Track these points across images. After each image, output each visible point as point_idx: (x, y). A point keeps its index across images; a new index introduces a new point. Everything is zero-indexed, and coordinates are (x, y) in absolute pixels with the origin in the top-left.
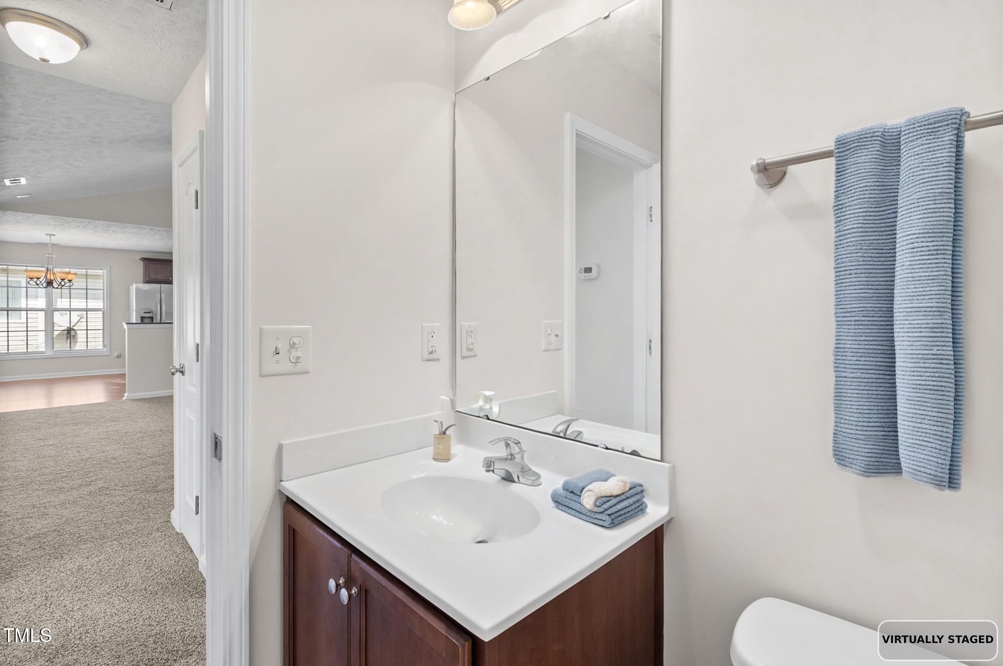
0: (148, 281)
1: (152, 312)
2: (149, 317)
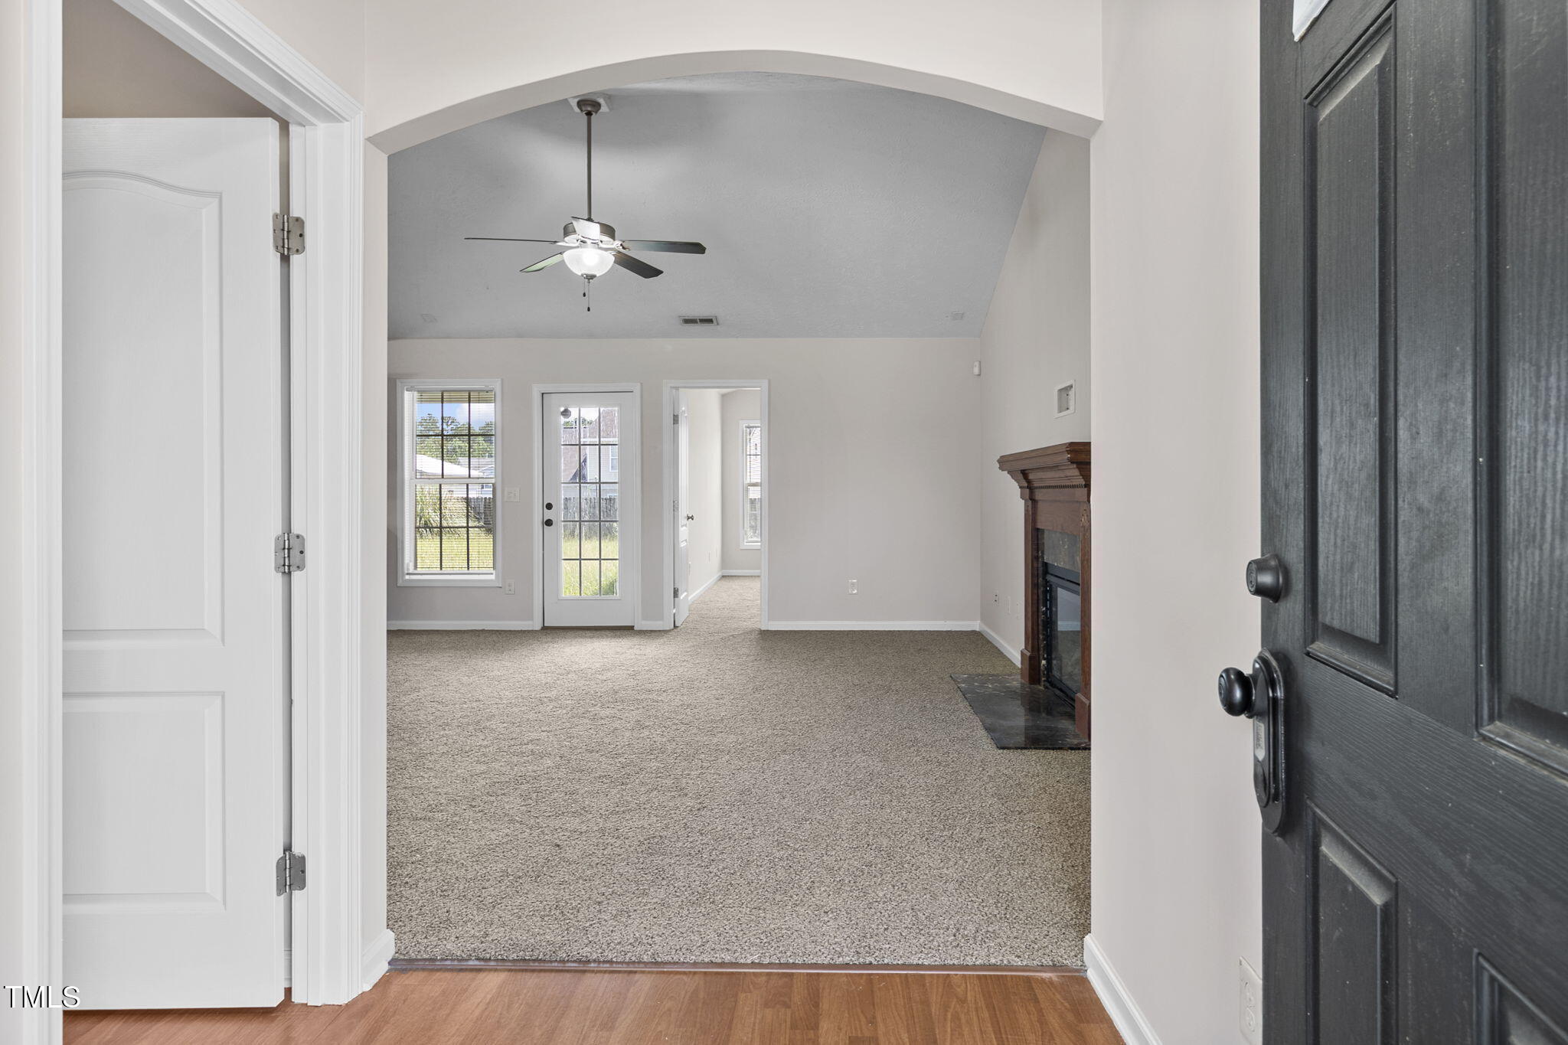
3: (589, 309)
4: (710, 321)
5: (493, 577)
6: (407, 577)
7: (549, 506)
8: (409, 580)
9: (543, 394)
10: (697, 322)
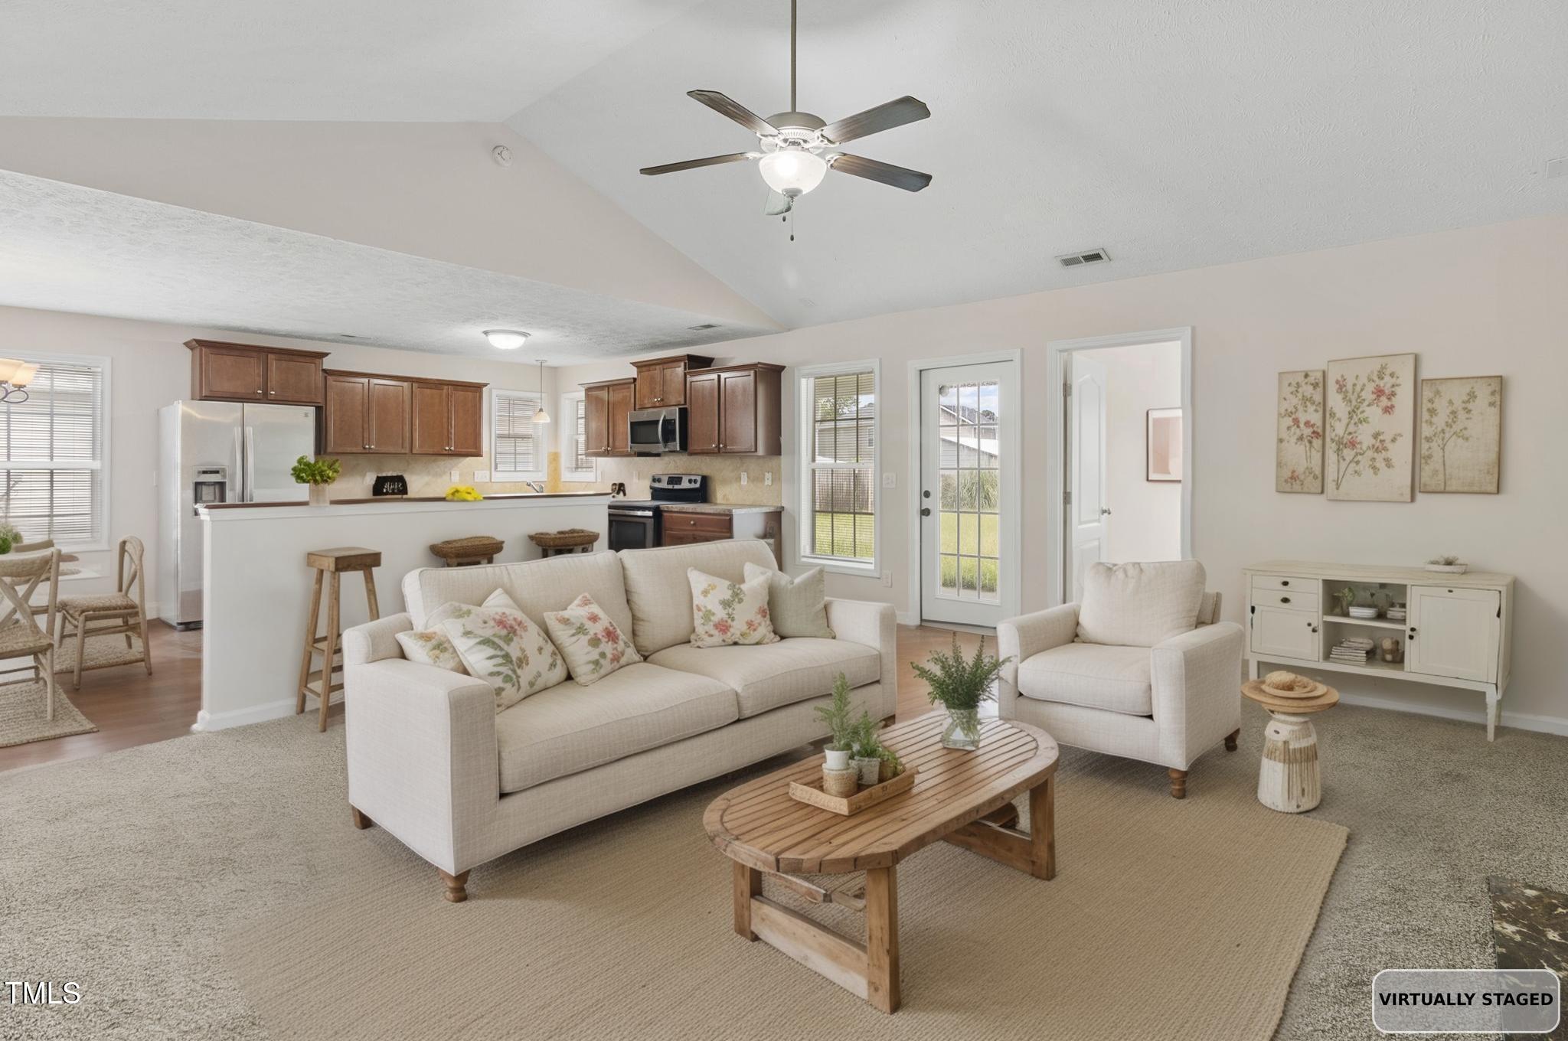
0: (208, 395)
1: (224, 470)
2: (216, 483)
3: (792, 239)
4: (1096, 257)
5: (872, 567)
6: (804, 559)
7: (927, 494)
8: (804, 563)
9: (921, 371)
10: (1081, 262)
